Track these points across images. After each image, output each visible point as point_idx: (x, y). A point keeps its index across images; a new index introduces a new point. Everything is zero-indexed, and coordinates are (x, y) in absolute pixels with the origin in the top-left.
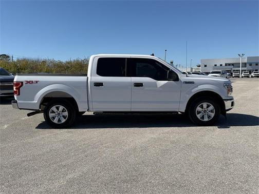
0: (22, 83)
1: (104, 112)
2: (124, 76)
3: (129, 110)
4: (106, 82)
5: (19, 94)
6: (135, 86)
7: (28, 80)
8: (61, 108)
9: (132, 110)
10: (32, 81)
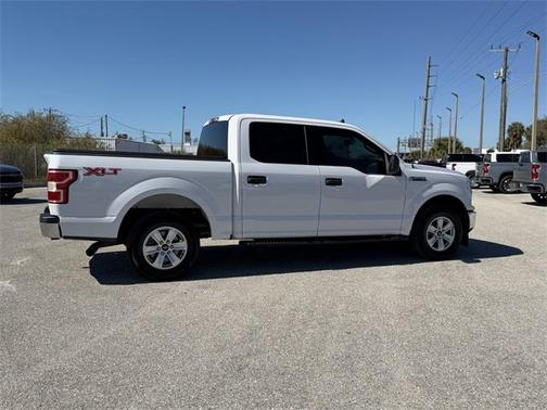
0: (75, 172)
1: (256, 240)
2: (304, 163)
3: (314, 235)
4: (272, 175)
5: (66, 201)
6: (327, 184)
7: (93, 167)
8: (173, 232)
9: (321, 234)
10: (103, 170)
